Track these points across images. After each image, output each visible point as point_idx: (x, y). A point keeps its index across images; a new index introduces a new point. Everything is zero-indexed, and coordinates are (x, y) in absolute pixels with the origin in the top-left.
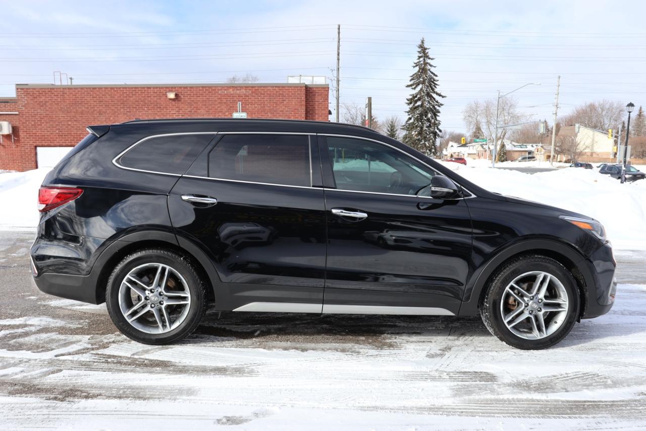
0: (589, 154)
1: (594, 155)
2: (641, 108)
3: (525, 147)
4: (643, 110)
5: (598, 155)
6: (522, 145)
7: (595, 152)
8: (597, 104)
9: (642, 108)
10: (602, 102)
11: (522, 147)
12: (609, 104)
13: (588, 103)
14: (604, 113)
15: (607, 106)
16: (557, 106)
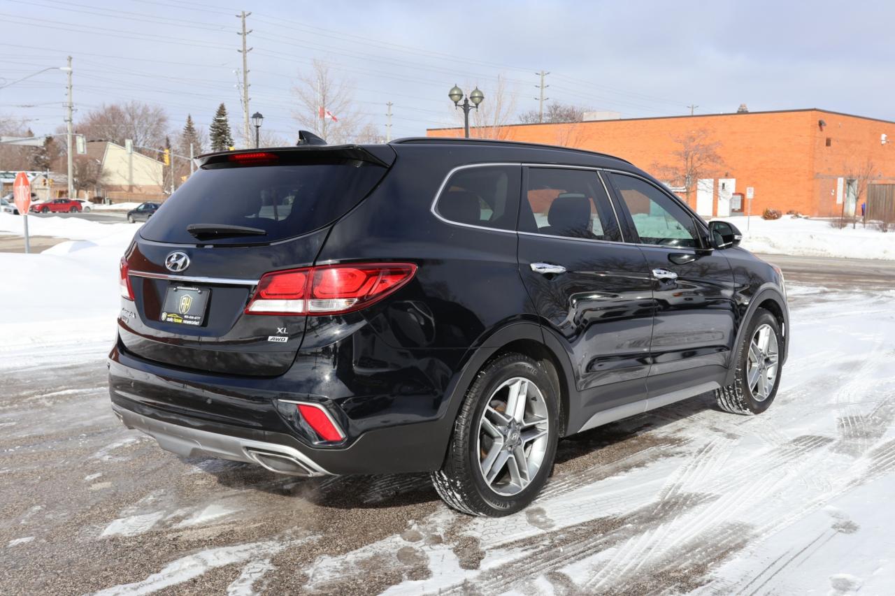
0: (127, 189)
1: (135, 191)
2: (189, 117)
3: (12, 176)
4: (193, 120)
5: (140, 190)
6: (7, 173)
7: (135, 186)
8: (122, 108)
9: (192, 117)
10: (130, 105)
11: (7, 176)
12: (141, 108)
13: (108, 106)
14: (136, 122)
15: (139, 112)
16: (70, 107)
